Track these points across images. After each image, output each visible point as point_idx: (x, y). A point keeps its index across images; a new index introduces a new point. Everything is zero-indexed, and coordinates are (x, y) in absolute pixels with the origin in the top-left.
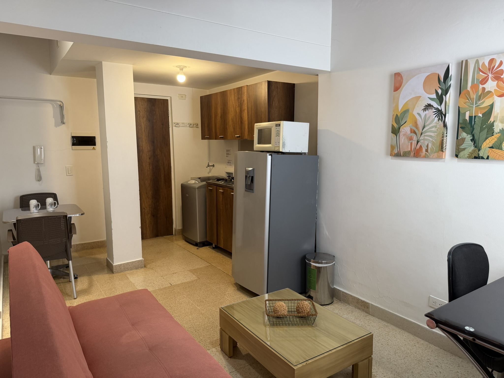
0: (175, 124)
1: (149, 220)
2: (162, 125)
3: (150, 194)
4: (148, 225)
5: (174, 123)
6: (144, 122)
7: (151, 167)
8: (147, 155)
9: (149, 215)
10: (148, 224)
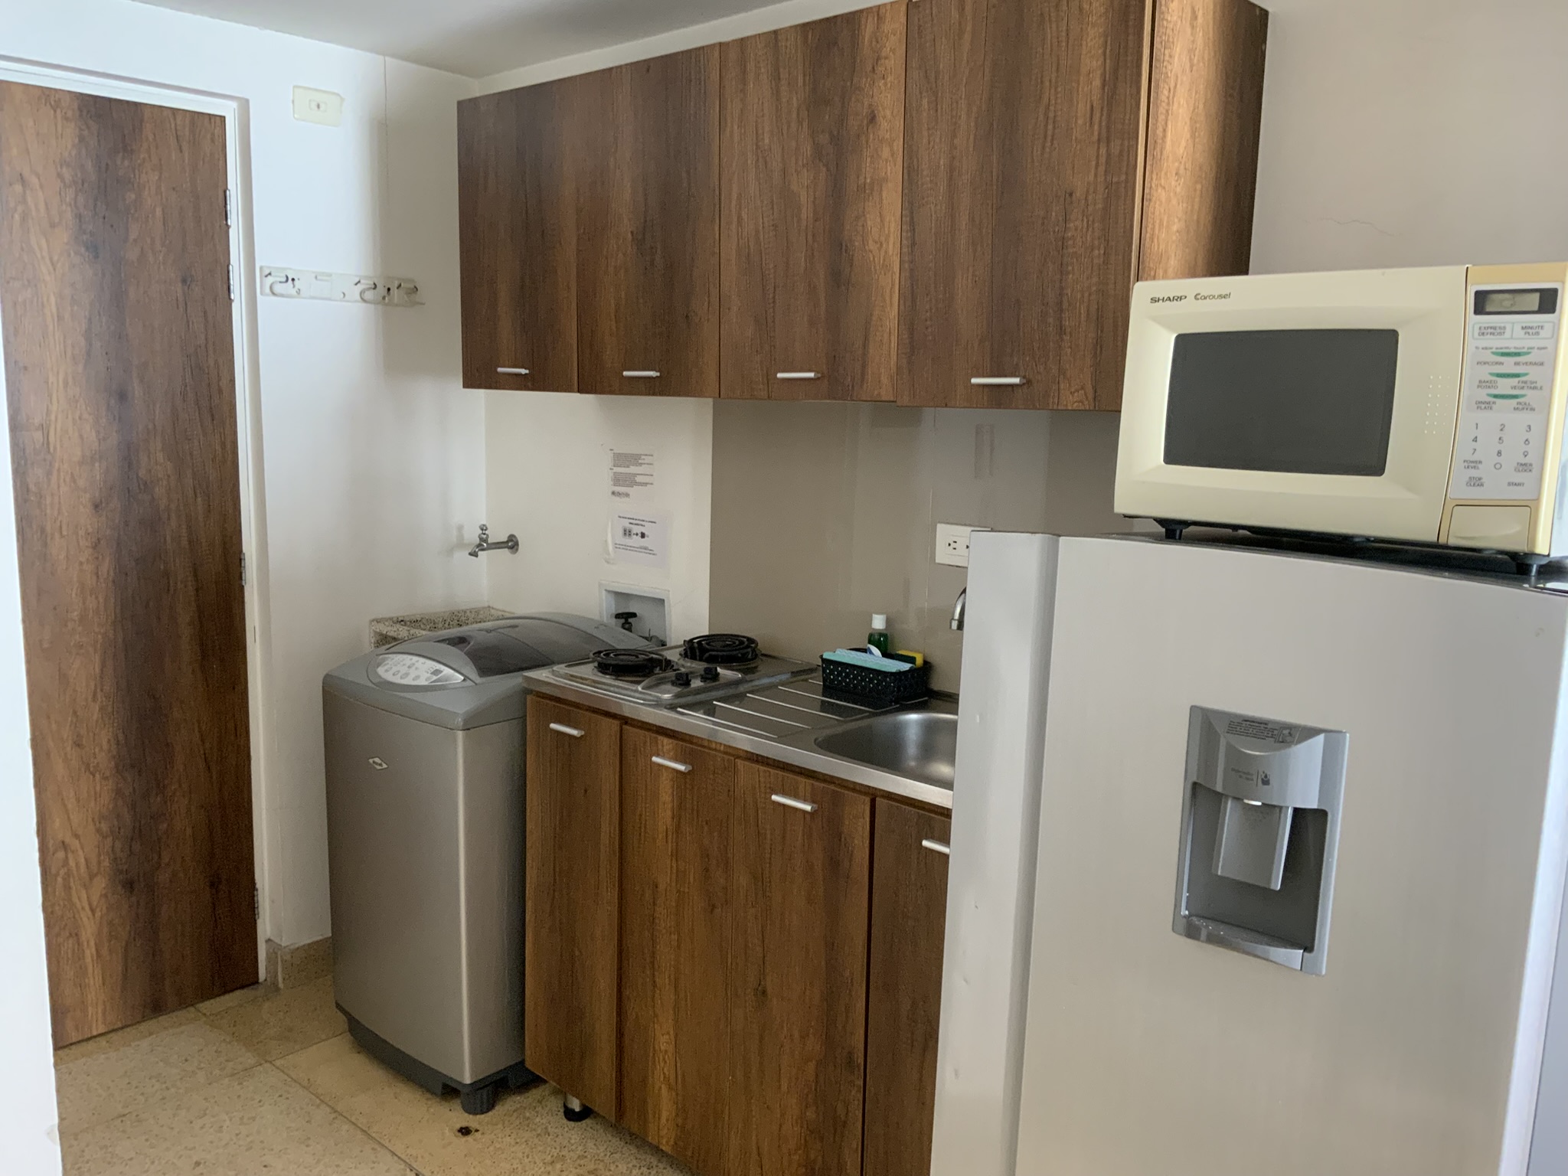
0: (270, 280)
1: (98, 914)
2: (184, 281)
3: (105, 746)
4: (90, 953)
5: (267, 272)
6: (55, 258)
7: (106, 567)
8: (81, 483)
9: (100, 884)
10: (92, 943)
